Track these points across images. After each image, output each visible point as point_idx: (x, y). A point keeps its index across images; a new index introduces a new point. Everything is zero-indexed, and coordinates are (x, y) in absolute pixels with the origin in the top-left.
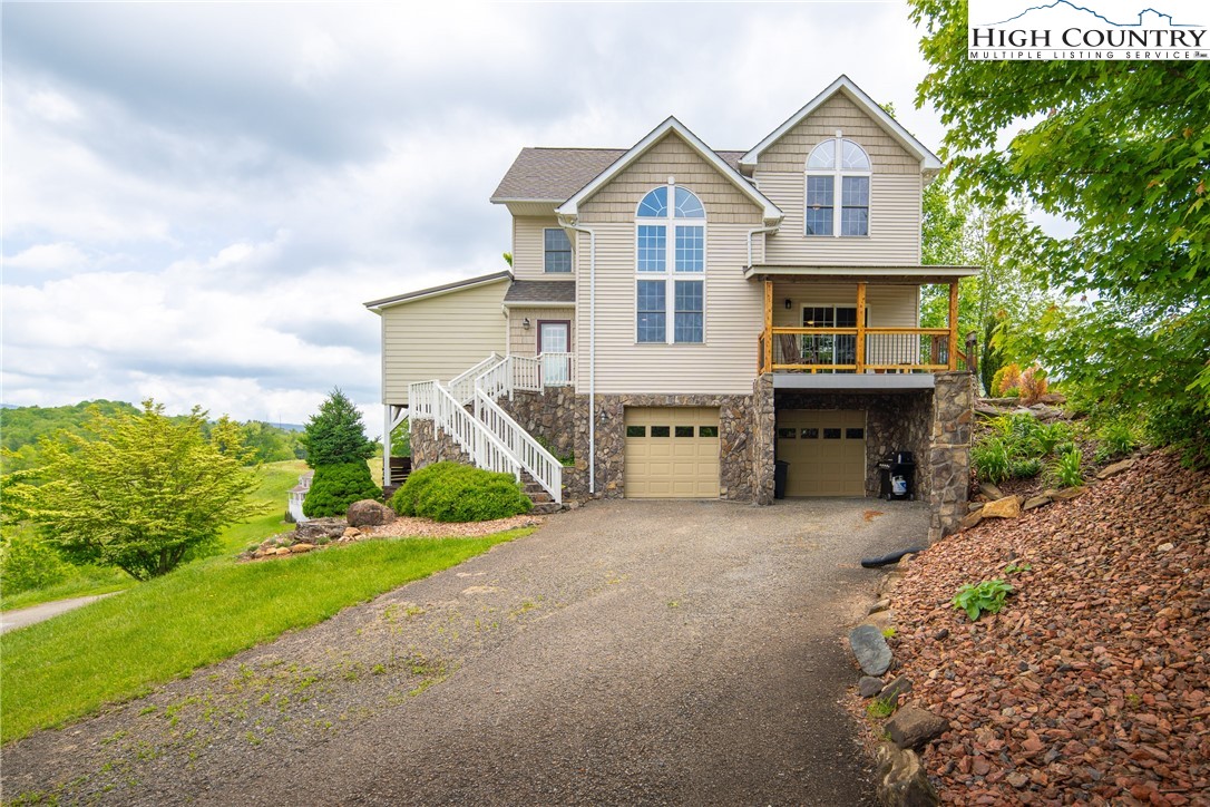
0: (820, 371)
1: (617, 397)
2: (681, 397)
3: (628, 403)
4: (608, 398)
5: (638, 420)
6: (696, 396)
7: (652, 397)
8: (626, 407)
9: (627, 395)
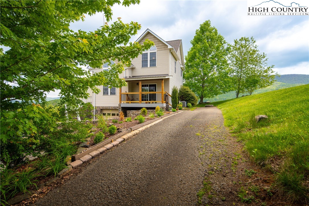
0: (131, 103)
1: (99, 107)
2: (111, 107)
3: (101, 108)
4: (98, 107)
5: (104, 112)
6: (114, 107)
7: (106, 107)
8: (101, 109)
9: (101, 107)
